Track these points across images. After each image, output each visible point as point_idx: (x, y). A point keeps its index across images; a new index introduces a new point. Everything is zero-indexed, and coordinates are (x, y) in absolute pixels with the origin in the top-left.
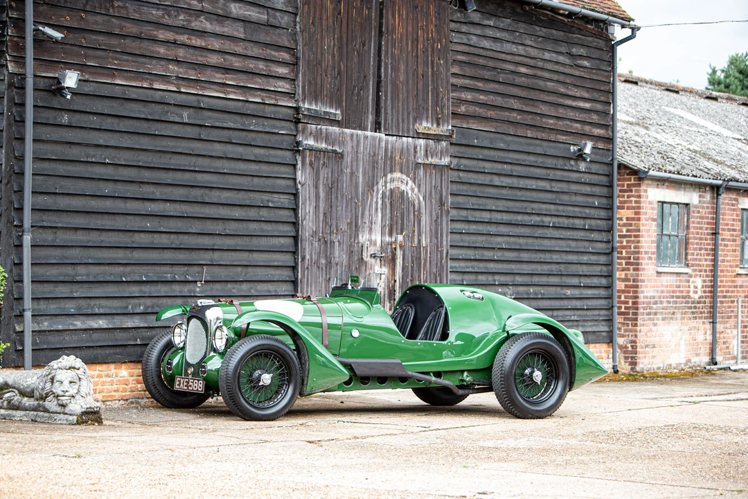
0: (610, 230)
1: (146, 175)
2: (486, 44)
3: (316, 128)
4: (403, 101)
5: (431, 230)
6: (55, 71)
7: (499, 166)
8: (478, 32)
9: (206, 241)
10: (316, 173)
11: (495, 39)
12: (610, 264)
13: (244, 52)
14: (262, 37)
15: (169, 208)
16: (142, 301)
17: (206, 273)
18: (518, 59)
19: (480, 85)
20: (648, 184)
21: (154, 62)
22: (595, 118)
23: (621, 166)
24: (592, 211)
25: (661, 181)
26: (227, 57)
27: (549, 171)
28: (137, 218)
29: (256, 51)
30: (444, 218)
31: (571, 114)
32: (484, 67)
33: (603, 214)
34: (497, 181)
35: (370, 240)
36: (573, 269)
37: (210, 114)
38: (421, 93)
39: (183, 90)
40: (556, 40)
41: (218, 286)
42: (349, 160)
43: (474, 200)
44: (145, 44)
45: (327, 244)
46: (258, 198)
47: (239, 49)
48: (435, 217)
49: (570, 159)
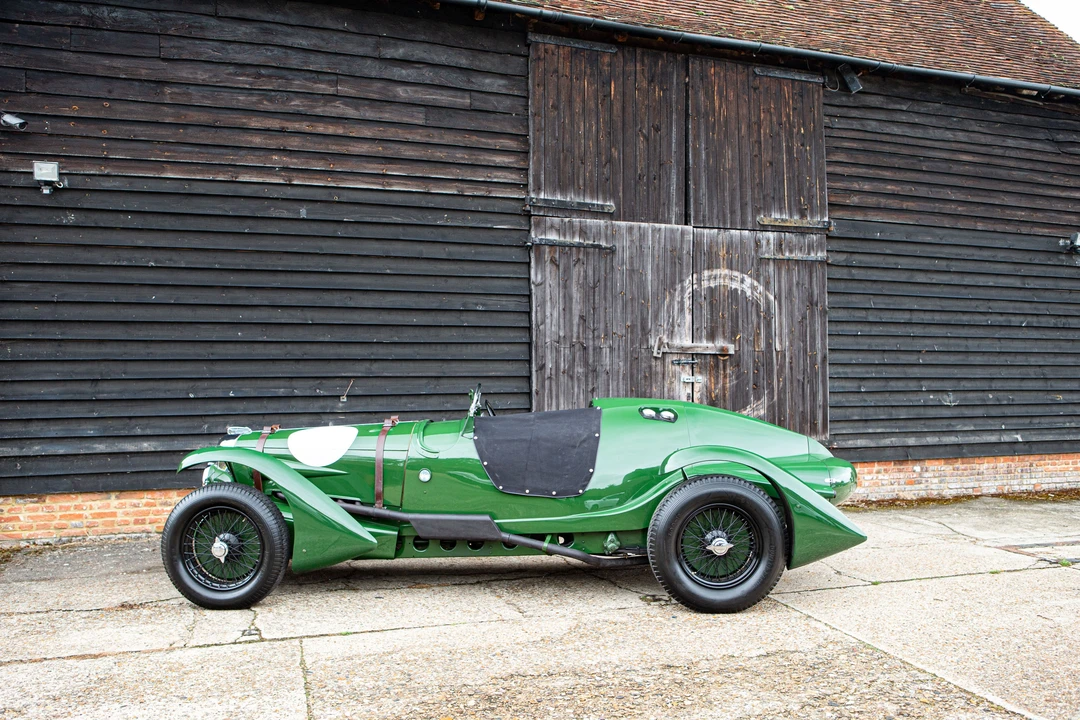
1: (234, 279)
2: (896, 130)
3: (562, 221)
4: (732, 191)
5: (791, 332)
7: (924, 262)
8: (882, 116)
9: (356, 351)
10: (565, 271)
11: (914, 125)
13: (425, 140)
14: (462, 122)
15: (282, 316)
18: (954, 146)
19: (884, 173)
21: (242, 153)
26: (389, 145)
27: (1018, 267)
30: (818, 320)
31: (1060, 206)
34: (919, 278)
36: (1067, 373)
37: (353, 208)
38: (767, 181)
39: (295, 182)
40: (1027, 127)
42: (627, 255)
43: (879, 299)
44: (225, 133)
45: (585, 352)
46: (455, 302)
48: (798, 316)
49: (1061, 253)
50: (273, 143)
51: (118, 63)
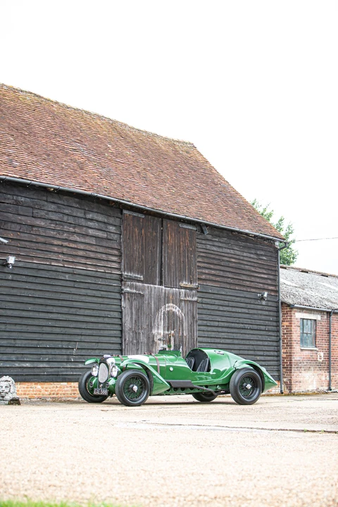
0: (278, 331)
1: (49, 302)
2: (215, 249)
3: (131, 283)
4: (173, 272)
5: (188, 329)
6: (5, 256)
7: (222, 302)
9: (78, 331)
10: (131, 303)
11: (219, 247)
12: (278, 346)
13: (96, 250)
14: (104, 244)
15: (60, 317)
16: (47, 356)
17: (78, 345)
18: (230, 255)
19: (212, 266)
20: (295, 311)
21: (52, 254)
22: (269, 282)
23: (282, 303)
24: (270, 323)
25: (302, 310)
26: (87, 252)
27: (247, 305)
28: (45, 320)
29: (101, 250)
30: (195, 324)
31: (258, 280)
32: (214, 258)
33: (275, 324)
34: (221, 308)
35: (158, 333)
36: (260, 348)
37: (79, 276)
38: (182, 269)
39: (66, 266)
40: (249, 248)
41: (84, 351)
42: (147, 297)
43: (210, 316)
44: (48, 246)
45: (136, 334)
46: (103, 313)
47: (93, 249)
48: (190, 323)
49: (258, 299)
50: (60, 251)
51: (23, 218)
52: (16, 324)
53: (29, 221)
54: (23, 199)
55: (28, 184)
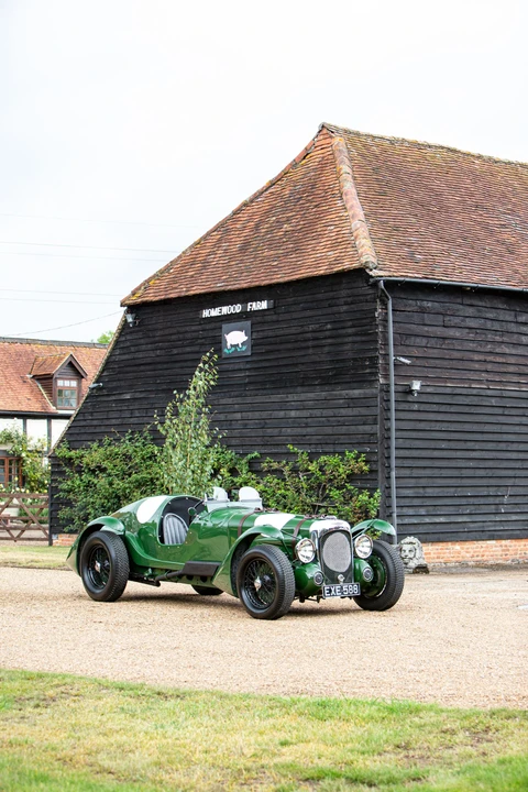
6: (408, 380)
16: (469, 507)
17: (510, 491)
21: (473, 373)
28: (464, 461)
37: (511, 400)
44: (466, 363)
50: (483, 368)
51: (431, 329)
52: (425, 468)
53: (439, 331)
54: (430, 305)
55: (436, 285)
